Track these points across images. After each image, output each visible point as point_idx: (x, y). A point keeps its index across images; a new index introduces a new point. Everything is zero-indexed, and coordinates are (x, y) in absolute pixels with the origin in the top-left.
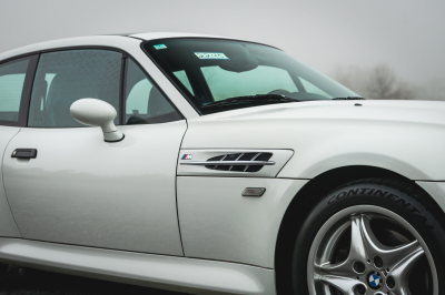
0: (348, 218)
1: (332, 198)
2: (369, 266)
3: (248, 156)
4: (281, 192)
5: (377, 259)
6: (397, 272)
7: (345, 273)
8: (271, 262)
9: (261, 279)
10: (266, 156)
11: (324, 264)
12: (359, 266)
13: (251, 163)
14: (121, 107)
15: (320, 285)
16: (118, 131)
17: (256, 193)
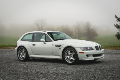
0: (68, 51)
1: (67, 49)
2: (70, 55)
3: (59, 45)
4: (62, 49)
5: (71, 54)
6: (72, 55)
7: (68, 56)
8: (61, 55)
10: (61, 45)
11: (66, 55)
12: (69, 55)
14: (45, 40)
15: (66, 57)
16: (45, 42)
17: (60, 49)
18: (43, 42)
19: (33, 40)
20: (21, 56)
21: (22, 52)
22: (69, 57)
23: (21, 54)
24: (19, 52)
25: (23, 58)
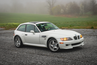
2: (54, 44)
3: (45, 36)
4: (47, 39)
6: (56, 45)
9: (46, 46)
10: (46, 36)
11: (50, 44)
13: (45, 37)
14: (35, 31)
15: (50, 46)
16: (34, 33)
17: (45, 39)
18: (33, 33)
19: (25, 31)
20: (18, 43)
21: (18, 40)
22: (53, 46)
23: (17, 41)
24: (16, 40)
25: (19, 45)
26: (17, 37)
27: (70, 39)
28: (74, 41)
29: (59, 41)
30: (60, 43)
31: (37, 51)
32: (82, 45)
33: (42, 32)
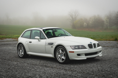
0: (59, 49)
10: (53, 43)
11: (58, 54)
13: (51, 44)
16: (40, 40)
17: (52, 47)
18: (38, 40)
19: (30, 38)
22: (60, 56)
24: (19, 48)
26: (21, 45)
27: (83, 47)
28: (88, 50)
29: (69, 49)
30: (70, 52)
31: (42, 62)
32: (100, 56)
33: (48, 38)
